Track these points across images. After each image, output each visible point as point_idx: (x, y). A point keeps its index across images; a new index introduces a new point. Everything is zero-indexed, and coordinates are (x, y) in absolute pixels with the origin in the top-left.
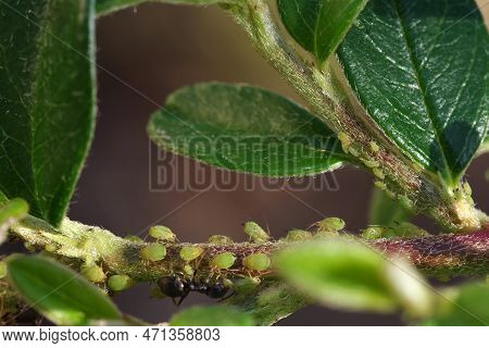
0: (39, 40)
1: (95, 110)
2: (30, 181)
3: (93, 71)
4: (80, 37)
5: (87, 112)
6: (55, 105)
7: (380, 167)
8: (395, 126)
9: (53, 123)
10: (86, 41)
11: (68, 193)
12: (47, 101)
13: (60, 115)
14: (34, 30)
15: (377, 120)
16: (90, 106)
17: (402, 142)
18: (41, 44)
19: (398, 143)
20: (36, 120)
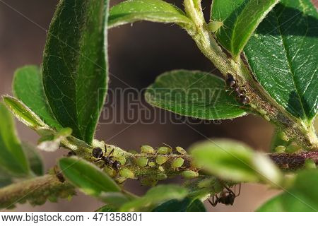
0: (81, 43)
1: (108, 79)
2: (76, 119)
3: (106, 58)
4: (100, 39)
5: (104, 80)
6: (87, 77)
7: (267, 115)
8: (276, 92)
9: (87, 87)
10: (102, 41)
11: (94, 125)
12: (83, 75)
13: (89, 82)
14: (78, 37)
15: (265, 88)
16: (105, 77)
17: (279, 100)
18: (81, 45)
19: (277, 100)
20: (78, 86)
